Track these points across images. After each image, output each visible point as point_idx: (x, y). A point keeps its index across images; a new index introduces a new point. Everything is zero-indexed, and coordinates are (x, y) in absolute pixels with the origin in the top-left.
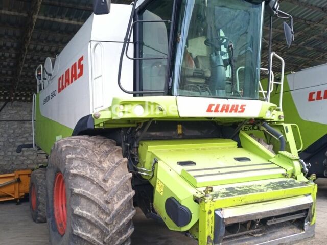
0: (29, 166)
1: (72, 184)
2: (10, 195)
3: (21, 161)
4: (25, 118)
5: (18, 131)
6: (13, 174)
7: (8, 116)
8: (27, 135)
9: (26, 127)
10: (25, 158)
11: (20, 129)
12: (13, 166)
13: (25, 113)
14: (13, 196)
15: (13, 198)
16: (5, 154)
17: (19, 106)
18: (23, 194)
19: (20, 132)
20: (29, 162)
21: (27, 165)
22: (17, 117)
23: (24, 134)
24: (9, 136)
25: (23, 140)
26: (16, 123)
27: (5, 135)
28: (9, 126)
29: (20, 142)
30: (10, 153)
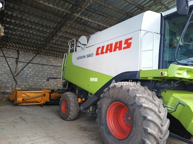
0: (44, 87)
1: (144, 113)
2: (39, 101)
3: (40, 84)
4: (45, 64)
5: (41, 69)
6: (42, 92)
7: (37, 62)
8: (45, 72)
9: (45, 68)
10: (42, 83)
11: (42, 68)
12: (36, 86)
13: (45, 61)
14: (40, 102)
15: (40, 104)
16: (33, 80)
17: (42, 57)
18: (45, 102)
19: (41, 70)
20: (44, 85)
21: (43, 86)
22: (41, 63)
23: (43, 71)
24: (36, 71)
25: (43, 74)
26: (40, 65)
27: (34, 71)
28: (37, 66)
29: (41, 75)
30: (35, 80)
